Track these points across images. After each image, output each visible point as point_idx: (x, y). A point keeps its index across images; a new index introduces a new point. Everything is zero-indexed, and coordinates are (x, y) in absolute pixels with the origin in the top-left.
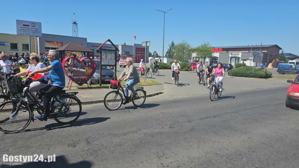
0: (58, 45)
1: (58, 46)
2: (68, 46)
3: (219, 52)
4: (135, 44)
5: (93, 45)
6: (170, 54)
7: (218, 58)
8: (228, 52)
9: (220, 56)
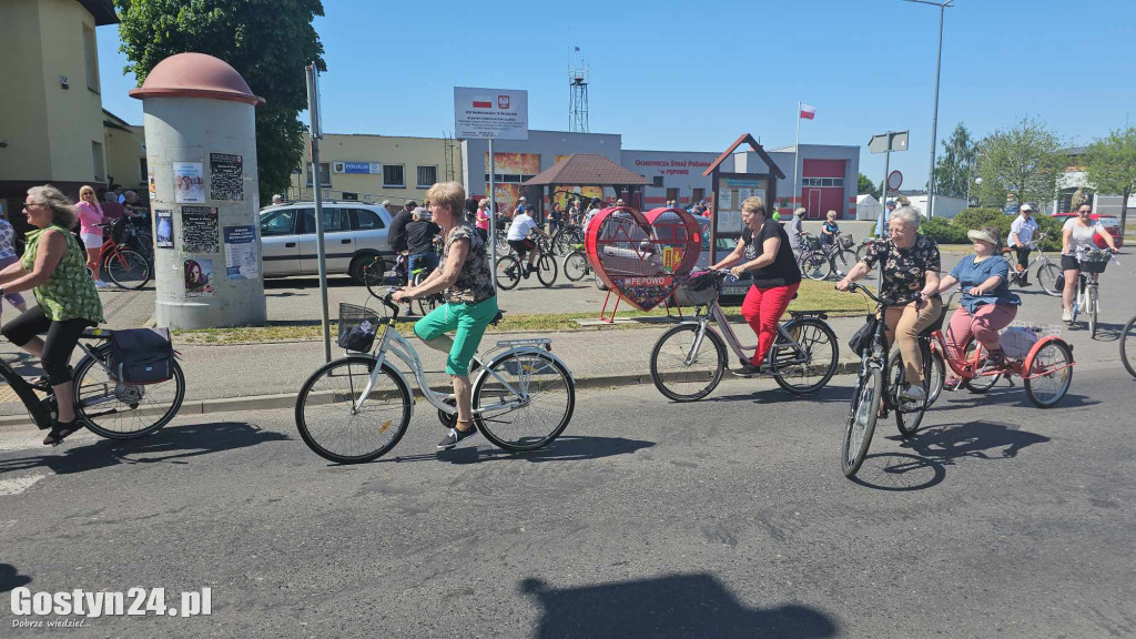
0: (526, 166)
1: (526, 170)
2: (564, 168)
4: (800, 146)
5: (642, 159)
6: (948, 181)
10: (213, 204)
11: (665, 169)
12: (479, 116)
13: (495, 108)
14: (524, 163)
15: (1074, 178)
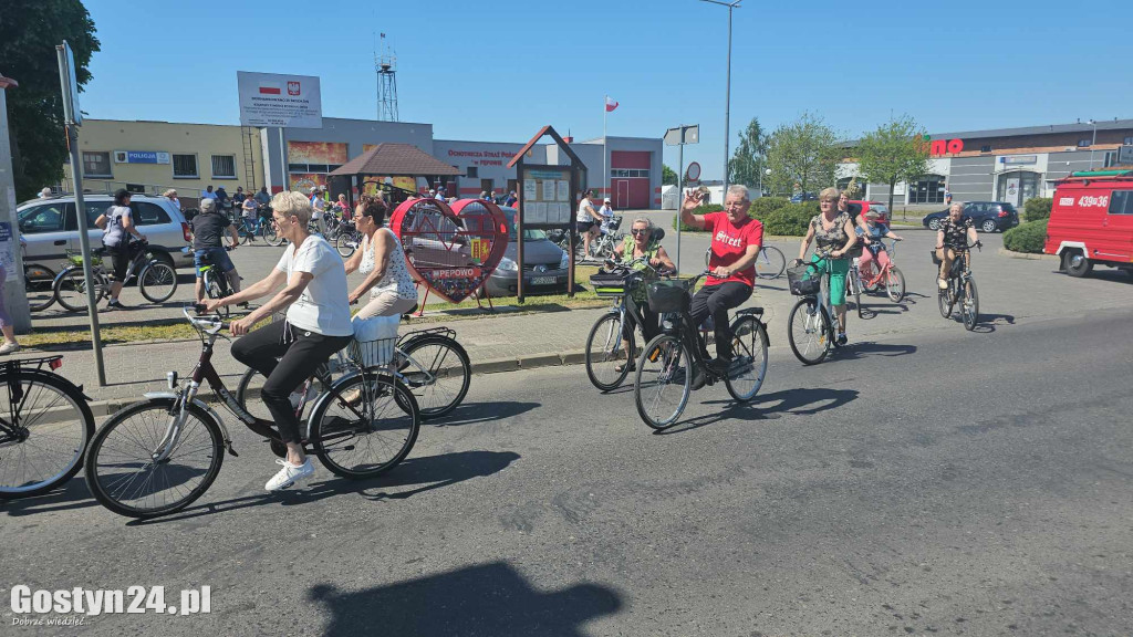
0: (334, 155)
1: (333, 159)
2: (372, 158)
3: (949, 154)
4: (608, 138)
5: (454, 149)
6: (742, 170)
7: (943, 178)
8: (991, 155)
9: (953, 171)
11: (479, 159)
12: (266, 102)
13: (284, 95)
14: (330, 152)
15: (849, 169)
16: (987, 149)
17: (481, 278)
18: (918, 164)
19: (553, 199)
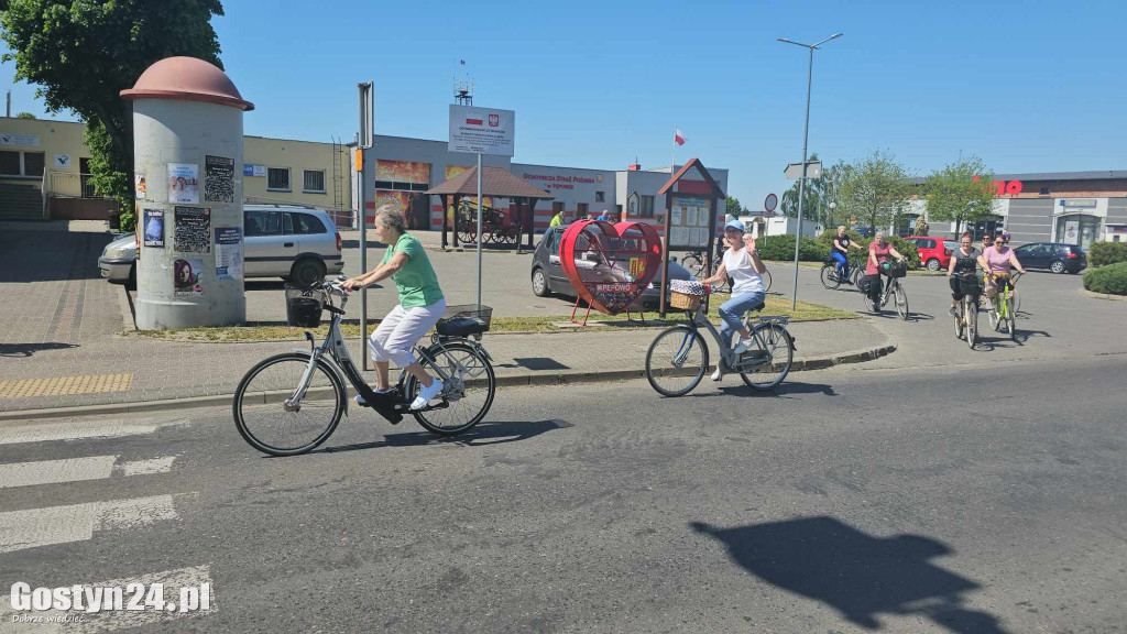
0: (417, 175)
1: (416, 178)
3: (1008, 195)
4: (675, 167)
5: (530, 173)
7: (1002, 217)
8: (1049, 198)
9: (1011, 211)
10: (207, 205)
11: (551, 183)
12: (472, 132)
13: (486, 125)
14: (414, 171)
15: (918, 206)
16: (1044, 191)
17: (635, 293)
18: (984, 204)
19: (694, 224)
